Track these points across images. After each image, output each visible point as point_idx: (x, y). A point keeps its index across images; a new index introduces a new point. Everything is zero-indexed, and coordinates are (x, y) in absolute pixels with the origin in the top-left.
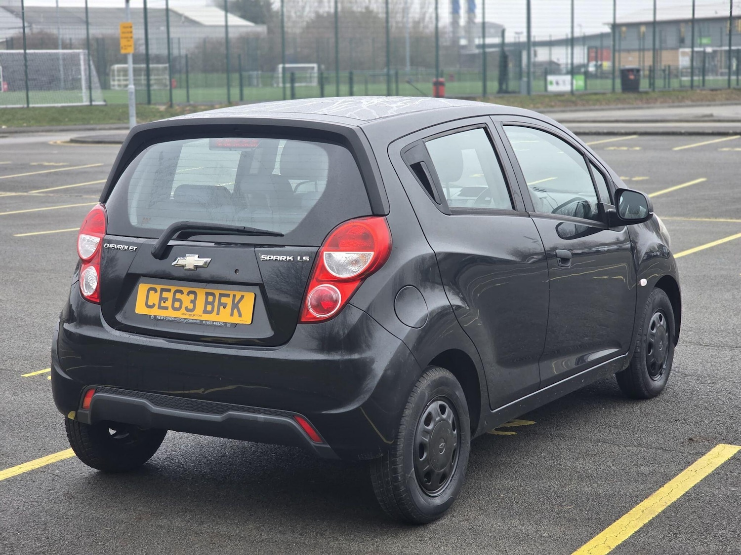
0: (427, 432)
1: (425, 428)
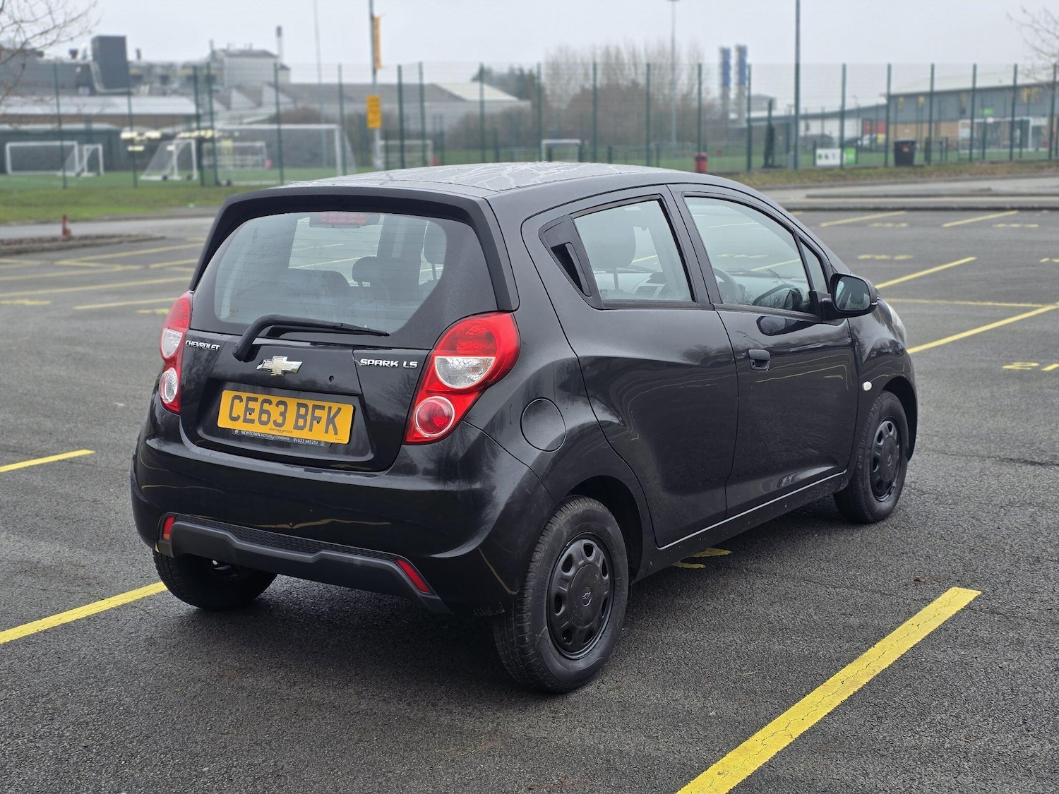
0: (566, 580)
1: (563, 575)
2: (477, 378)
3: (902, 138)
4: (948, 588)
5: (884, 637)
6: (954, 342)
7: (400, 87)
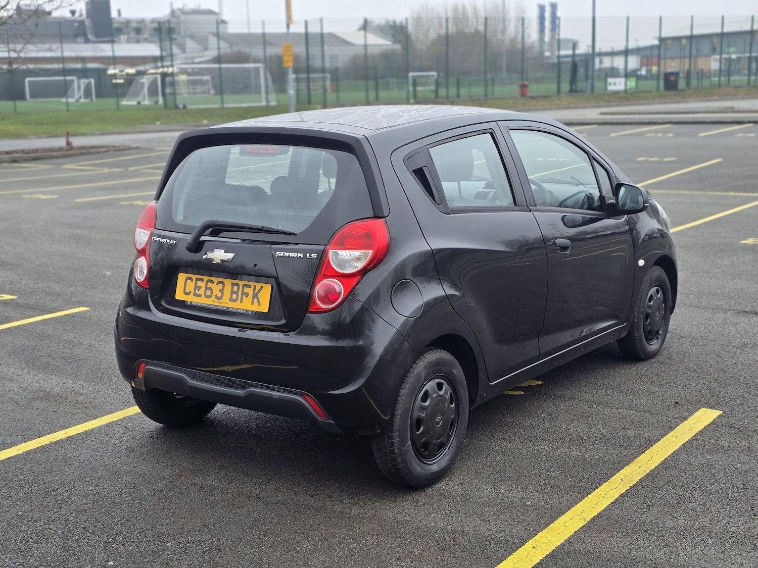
0: (424, 408)
1: (421, 405)
2: (360, 265)
3: (670, 70)
4: (699, 409)
5: (652, 445)
6: (705, 223)
7: (307, 35)
